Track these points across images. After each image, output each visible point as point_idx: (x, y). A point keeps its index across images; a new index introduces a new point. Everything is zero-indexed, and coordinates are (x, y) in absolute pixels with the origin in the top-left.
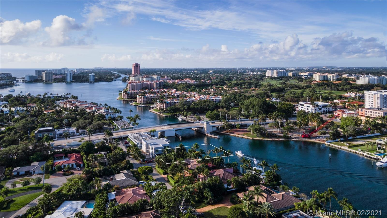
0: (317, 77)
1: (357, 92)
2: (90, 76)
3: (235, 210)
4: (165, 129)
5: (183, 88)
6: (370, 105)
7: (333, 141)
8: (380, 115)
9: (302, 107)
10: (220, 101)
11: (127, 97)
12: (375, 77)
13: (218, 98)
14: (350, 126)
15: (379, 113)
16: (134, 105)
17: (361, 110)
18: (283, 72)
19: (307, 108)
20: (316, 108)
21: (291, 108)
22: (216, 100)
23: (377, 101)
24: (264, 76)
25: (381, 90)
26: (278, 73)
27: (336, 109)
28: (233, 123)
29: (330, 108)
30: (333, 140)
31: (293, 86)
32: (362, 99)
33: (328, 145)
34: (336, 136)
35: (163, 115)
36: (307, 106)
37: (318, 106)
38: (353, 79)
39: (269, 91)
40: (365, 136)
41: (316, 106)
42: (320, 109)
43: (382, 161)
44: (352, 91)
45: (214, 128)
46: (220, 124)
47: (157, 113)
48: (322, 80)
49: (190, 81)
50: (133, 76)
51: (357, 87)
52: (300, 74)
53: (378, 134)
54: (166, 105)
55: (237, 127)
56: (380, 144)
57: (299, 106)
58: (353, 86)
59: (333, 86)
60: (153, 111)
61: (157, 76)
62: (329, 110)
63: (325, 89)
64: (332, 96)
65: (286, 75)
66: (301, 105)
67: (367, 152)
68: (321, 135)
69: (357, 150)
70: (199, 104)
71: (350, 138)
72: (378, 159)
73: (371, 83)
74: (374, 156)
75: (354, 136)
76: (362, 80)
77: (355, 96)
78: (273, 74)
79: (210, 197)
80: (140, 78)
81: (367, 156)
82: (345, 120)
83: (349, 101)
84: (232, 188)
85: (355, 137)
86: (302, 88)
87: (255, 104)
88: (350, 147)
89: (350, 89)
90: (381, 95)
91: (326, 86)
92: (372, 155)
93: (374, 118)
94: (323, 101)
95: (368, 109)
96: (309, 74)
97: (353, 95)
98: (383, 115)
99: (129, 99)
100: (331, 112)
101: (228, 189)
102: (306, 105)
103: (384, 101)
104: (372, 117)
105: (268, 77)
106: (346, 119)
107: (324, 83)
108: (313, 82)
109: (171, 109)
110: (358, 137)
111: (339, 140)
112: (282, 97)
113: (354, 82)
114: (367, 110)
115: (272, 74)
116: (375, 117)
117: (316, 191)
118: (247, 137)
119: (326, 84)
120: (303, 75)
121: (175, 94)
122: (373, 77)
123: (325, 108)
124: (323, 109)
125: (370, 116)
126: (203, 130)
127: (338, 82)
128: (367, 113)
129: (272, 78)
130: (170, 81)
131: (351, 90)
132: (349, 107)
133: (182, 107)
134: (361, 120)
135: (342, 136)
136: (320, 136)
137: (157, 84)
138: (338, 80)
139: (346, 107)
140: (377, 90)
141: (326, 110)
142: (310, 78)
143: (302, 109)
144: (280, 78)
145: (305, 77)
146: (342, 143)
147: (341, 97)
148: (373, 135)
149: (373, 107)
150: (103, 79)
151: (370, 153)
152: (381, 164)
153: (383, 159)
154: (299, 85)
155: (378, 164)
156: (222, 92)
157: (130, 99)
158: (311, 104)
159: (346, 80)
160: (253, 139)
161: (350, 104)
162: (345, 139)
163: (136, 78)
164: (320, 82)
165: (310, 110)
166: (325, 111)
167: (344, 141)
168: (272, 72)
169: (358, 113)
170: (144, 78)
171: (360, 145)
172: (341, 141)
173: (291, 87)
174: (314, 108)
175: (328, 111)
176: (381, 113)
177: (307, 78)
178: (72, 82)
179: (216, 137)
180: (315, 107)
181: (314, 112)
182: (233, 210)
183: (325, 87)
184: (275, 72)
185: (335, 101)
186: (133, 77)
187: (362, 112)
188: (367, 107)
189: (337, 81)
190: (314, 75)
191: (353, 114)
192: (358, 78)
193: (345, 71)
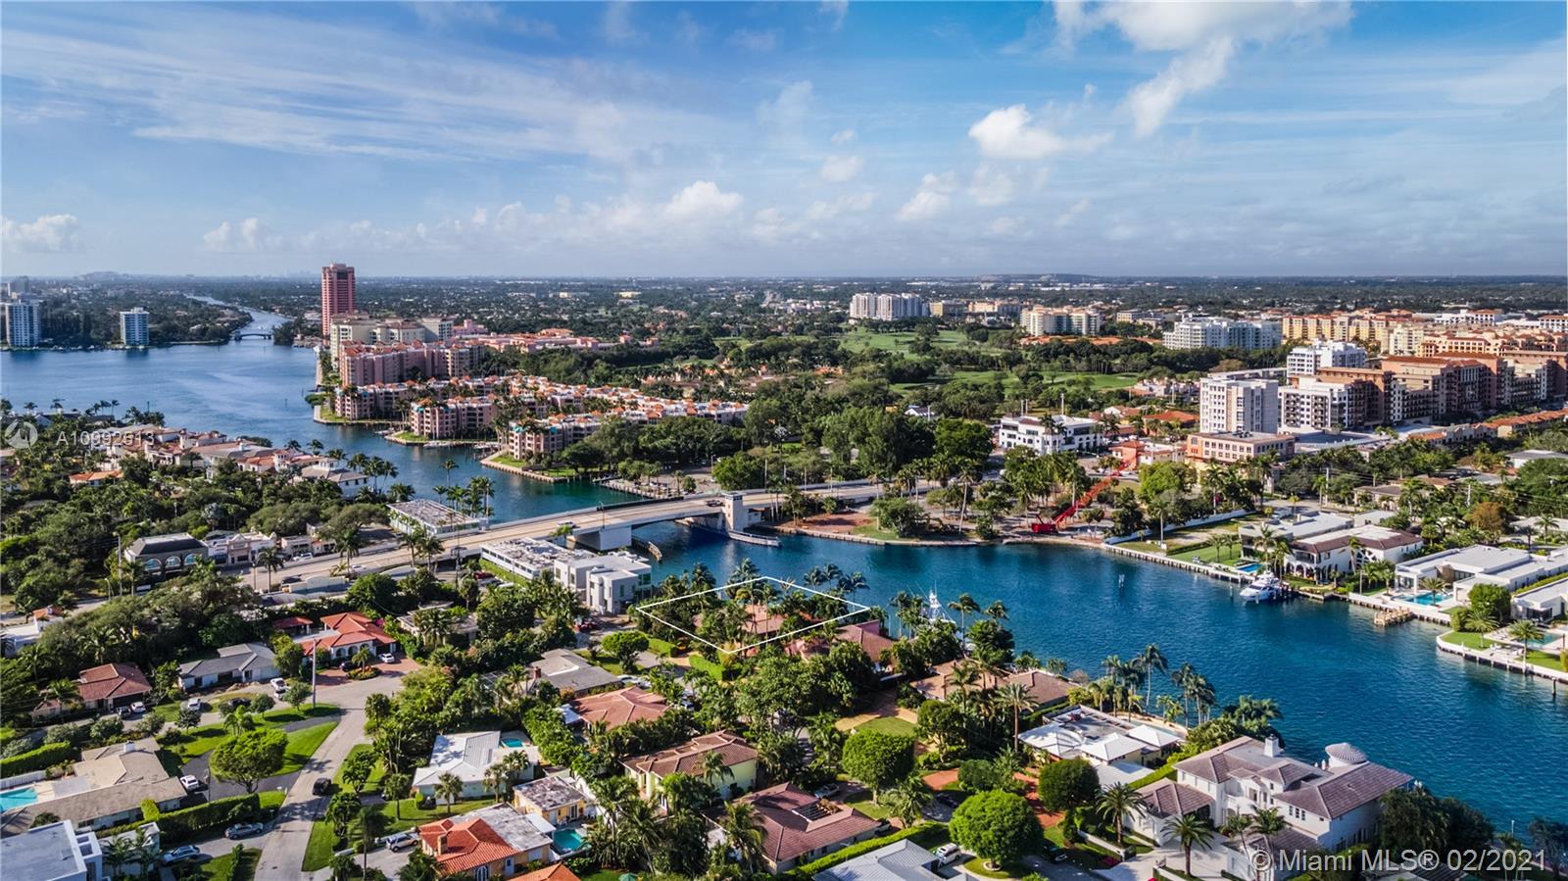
0: (1033, 321)
1: (1171, 377)
2: (128, 318)
3: (936, 710)
4: (601, 524)
5: (569, 371)
6: (1217, 421)
7: (1123, 539)
8: (1245, 454)
9: (1010, 436)
10: (735, 421)
11: (360, 411)
12: (1221, 321)
13: (728, 410)
14: (1166, 492)
15: (1242, 449)
16: (404, 441)
17: (1194, 441)
18: (913, 300)
19: (1028, 437)
20: (1057, 438)
21: (981, 438)
22: (719, 416)
23: (1234, 409)
24: (841, 318)
25: (1240, 369)
26: (895, 304)
27: (1114, 438)
28: (812, 494)
29: (1098, 435)
30: (1124, 535)
31: (960, 359)
32: (1187, 401)
33: (1110, 551)
34: (1130, 524)
35: (543, 477)
36: (1029, 432)
37: (1061, 429)
38: (1151, 327)
39: (884, 380)
40: (1206, 521)
41: (1056, 431)
42: (1069, 441)
43: (1255, 584)
44: (1155, 374)
45: (752, 514)
46: (775, 501)
47: (519, 470)
48: (1053, 334)
49: (575, 342)
50: (349, 324)
51: (1169, 359)
52: (970, 310)
53: (1242, 512)
54: (546, 440)
55: (828, 507)
56: (1250, 541)
57: (1001, 431)
58: (1155, 354)
59: (1094, 358)
60: (498, 465)
61: (439, 321)
62: (1095, 443)
63: (1067, 368)
64: (1095, 392)
65: (924, 313)
66: (1006, 427)
67: (1217, 565)
68: (1089, 521)
69: (1190, 560)
70: (668, 433)
71: (1170, 527)
72: (1245, 582)
73: (1209, 345)
74: (1235, 572)
75: (1178, 523)
76: (1183, 335)
77: (1167, 391)
78: (876, 309)
79: (849, 695)
80: (378, 331)
81: (1216, 577)
82: (1151, 474)
83: (1150, 410)
84: (889, 674)
85: (1182, 525)
86: (992, 364)
87: (870, 430)
88: (1170, 553)
89: (1148, 369)
90: (1246, 390)
91: (1072, 355)
92: (1228, 571)
93: (1228, 464)
94: (1070, 414)
95: (1212, 435)
96: (1003, 310)
97: (1159, 389)
98: (1252, 455)
99: (366, 418)
100: (1103, 449)
101: (883, 674)
102: (1023, 428)
103: (1255, 409)
104: (1222, 463)
105: (859, 319)
106: (1152, 471)
107: (1062, 346)
108: (1023, 341)
109: (574, 456)
110: (1188, 524)
111: (1139, 534)
112: (935, 400)
113: (1157, 341)
114: (1211, 441)
115: (872, 308)
116: (1231, 460)
117: (1116, 657)
118: (866, 539)
119: (1069, 350)
120: (983, 314)
121: (558, 398)
122: (1215, 323)
123: (1084, 437)
124: (1077, 439)
125: (1217, 457)
126: (720, 523)
127: (1105, 341)
128: (1210, 449)
129: (875, 326)
130: (495, 343)
131: (1151, 372)
132: (1151, 433)
133: (614, 446)
134: (1193, 473)
135: (1147, 523)
136: (1087, 524)
137: (460, 357)
138: (1104, 331)
139: (1145, 430)
140: (1228, 370)
141: (1088, 443)
142: (1006, 324)
143: (1012, 441)
144: (902, 324)
145: (989, 322)
146: (1149, 542)
147: (1124, 397)
148: (1227, 515)
149: (1224, 430)
150: (186, 333)
151: (1223, 566)
152: (1253, 591)
153: (1257, 579)
154: (978, 352)
155: (1247, 592)
156: (722, 383)
157: (373, 418)
158: (1040, 424)
159: (1130, 329)
160: (887, 544)
161: (1157, 421)
162: (1155, 531)
163: (363, 329)
164: (1047, 340)
165: (1038, 446)
166: (1084, 446)
167: (1155, 536)
168: (872, 303)
169: (1184, 449)
170: (395, 331)
171: (1197, 547)
172: (1145, 538)
173: (957, 361)
174: (1049, 438)
175: (1092, 444)
176: (1249, 449)
177: (997, 326)
178: (40, 345)
179: (770, 542)
180: (1053, 433)
181: (1049, 451)
182: (933, 710)
183: (1068, 361)
184: (884, 299)
185: (1108, 411)
186: (346, 327)
187: (1194, 446)
188: (1207, 431)
189: (1102, 336)
190: (1024, 314)
191: (1169, 453)
192: (1168, 326)
193: (1119, 295)
